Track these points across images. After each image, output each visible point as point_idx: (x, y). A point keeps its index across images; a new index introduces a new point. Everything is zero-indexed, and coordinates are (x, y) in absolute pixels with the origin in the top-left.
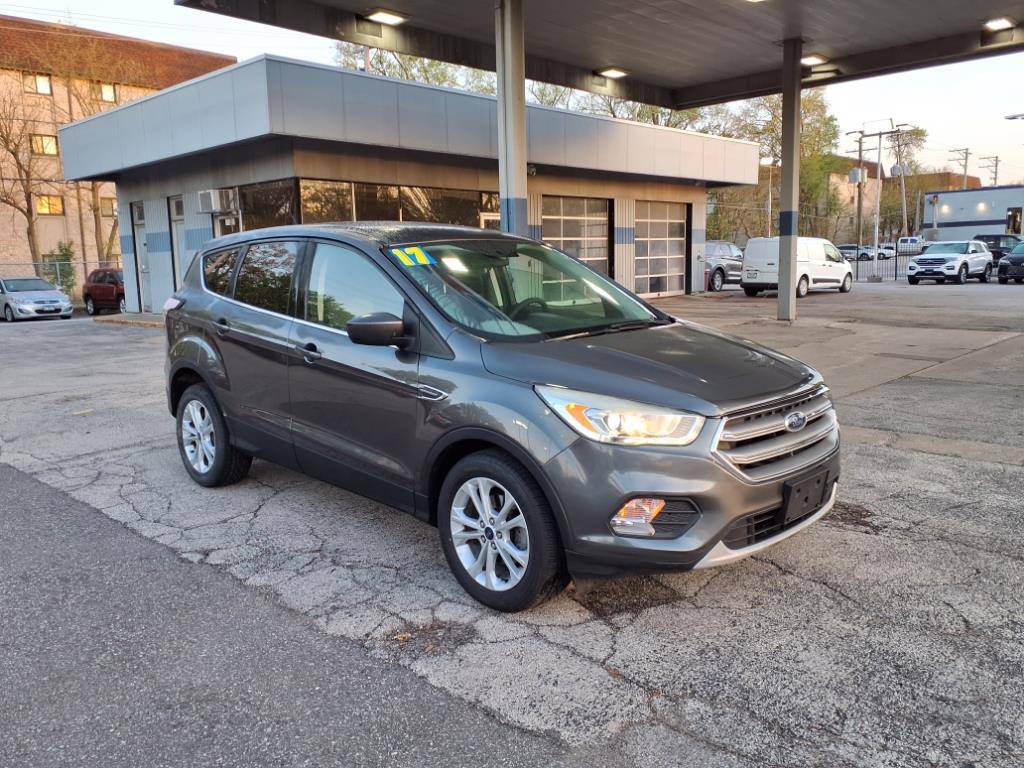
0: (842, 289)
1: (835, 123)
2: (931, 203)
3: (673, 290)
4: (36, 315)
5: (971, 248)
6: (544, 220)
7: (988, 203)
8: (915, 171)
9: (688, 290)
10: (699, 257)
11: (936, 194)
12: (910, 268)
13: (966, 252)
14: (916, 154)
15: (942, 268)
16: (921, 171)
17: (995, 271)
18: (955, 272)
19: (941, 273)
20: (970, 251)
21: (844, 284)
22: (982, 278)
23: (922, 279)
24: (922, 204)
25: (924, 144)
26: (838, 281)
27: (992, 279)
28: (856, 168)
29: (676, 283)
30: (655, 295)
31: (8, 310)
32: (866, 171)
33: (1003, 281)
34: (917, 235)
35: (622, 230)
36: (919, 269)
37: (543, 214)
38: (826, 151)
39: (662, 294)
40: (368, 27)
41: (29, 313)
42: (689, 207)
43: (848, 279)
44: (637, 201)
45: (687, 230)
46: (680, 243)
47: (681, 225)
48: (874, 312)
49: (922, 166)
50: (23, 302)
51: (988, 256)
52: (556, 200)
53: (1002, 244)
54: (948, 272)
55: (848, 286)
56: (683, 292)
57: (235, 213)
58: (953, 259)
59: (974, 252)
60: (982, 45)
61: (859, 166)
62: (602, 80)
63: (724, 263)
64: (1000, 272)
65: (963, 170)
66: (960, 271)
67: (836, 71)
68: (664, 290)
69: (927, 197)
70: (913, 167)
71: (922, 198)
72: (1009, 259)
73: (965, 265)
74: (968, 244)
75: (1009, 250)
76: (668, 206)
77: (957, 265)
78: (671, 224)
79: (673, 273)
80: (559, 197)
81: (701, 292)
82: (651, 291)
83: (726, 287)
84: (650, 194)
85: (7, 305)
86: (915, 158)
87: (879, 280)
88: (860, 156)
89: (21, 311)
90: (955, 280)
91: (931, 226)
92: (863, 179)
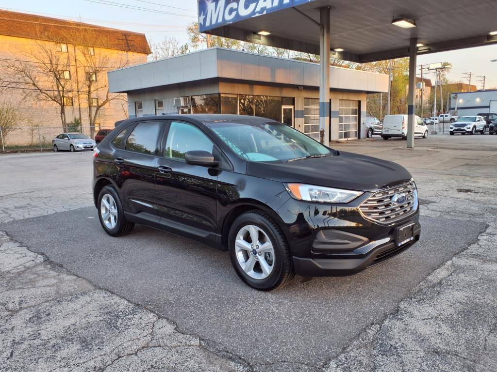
0: (424, 137)
2: (454, 98)
3: (353, 138)
4: (84, 149)
5: (477, 119)
6: (305, 108)
7: (481, 98)
8: (446, 83)
9: (359, 137)
10: (363, 123)
11: (456, 94)
12: (451, 128)
13: (475, 121)
14: (446, 75)
15: (465, 128)
16: (449, 83)
17: (488, 129)
18: (470, 130)
19: (464, 130)
20: (477, 120)
21: (424, 135)
22: (482, 132)
23: (456, 133)
24: (450, 99)
25: (450, 70)
26: (422, 134)
27: (486, 133)
28: (420, 82)
29: (354, 135)
30: (346, 139)
31: (72, 147)
32: (424, 83)
33: (491, 134)
34: (448, 113)
35: (333, 112)
36: (455, 128)
37: (305, 105)
38: (405, 74)
39: (349, 139)
40: (257, 36)
41: (81, 148)
42: (360, 102)
43: (426, 132)
44: (340, 100)
45: (358, 112)
46: (356, 117)
47: (356, 109)
48: (443, 145)
49: (449, 80)
50: (78, 143)
51: (484, 123)
52: (309, 100)
53: (490, 117)
54: (468, 130)
55: (426, 135)
56: (357, 138)
57: (189, 107)
58: (470, 124)
59: (478, 121)
60: (488, 40)
61: (421, 81)
62: (334, 52)
63: (373, 126)
64: (490, 130)
65: (469, 82)
66: (473, 129)
67: (429, 49)
68: (349, 137)
69: (452, 95)
70: (445, 81)
71: (450, 96)
72: (494, 124)
73: (475, 127)
74: (476, 118)
75: (494, 120)
76: (351, 102)
77: (472, 127)
78: (353, 109)
79: (353, 130)
80: (310, 98)
81: (364, 138)
82: (345, 138)
83: (373, 136)
84: (345, 97)
85: (71, 145)
86: (446, 77)
87: (436, 133)
88: (422, 76)
89: (78, 147)
90: (470, 133)
91: (454, 109)
92: (423, 87)
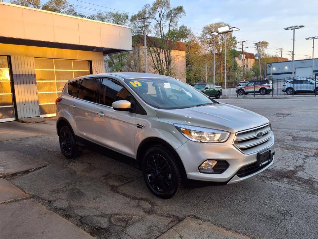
1: (236, 39)
2: (269, 66)
7: (289, 66)
8: (265, 56)
11: (272, 64)
14: (265, 50)
24: (267, 67)
25: (268, 47)
32: (245, 56)
38: (232, 48)
49: (268, 55)
61: (242, 54)
65: (281, 55)
70: (264, 55)
71: (266, 65)
86: (265, 52)
88: (242, 50)
91: (270, 74)
92: (244, 58)
